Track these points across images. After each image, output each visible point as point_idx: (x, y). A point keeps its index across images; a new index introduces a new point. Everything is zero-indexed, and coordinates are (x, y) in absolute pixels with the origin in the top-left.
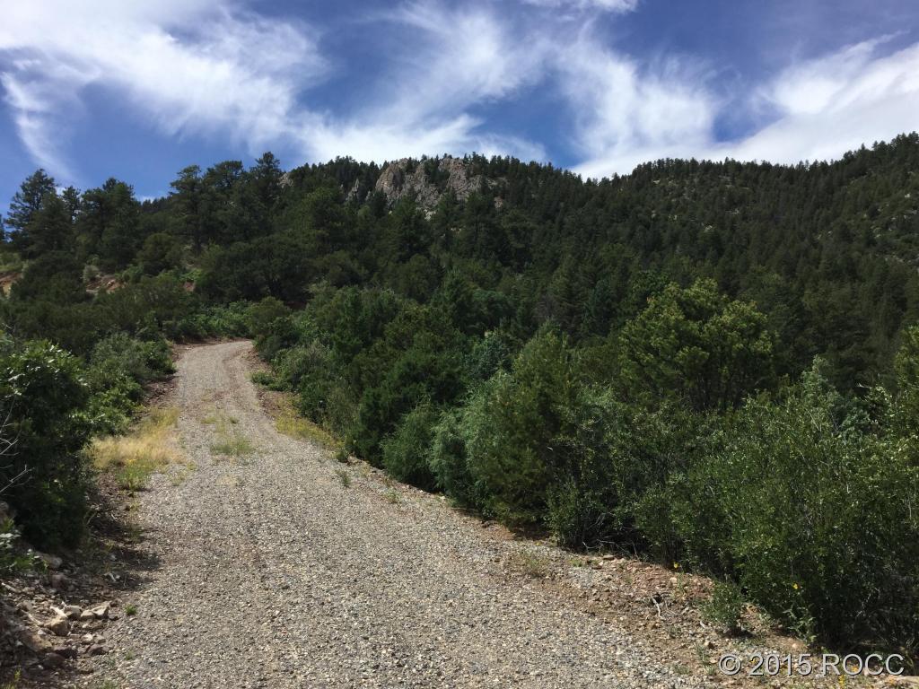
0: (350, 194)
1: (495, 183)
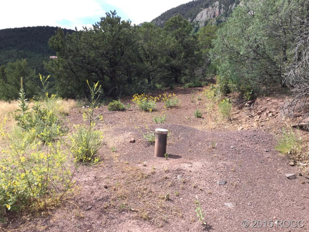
0: (233, 7)
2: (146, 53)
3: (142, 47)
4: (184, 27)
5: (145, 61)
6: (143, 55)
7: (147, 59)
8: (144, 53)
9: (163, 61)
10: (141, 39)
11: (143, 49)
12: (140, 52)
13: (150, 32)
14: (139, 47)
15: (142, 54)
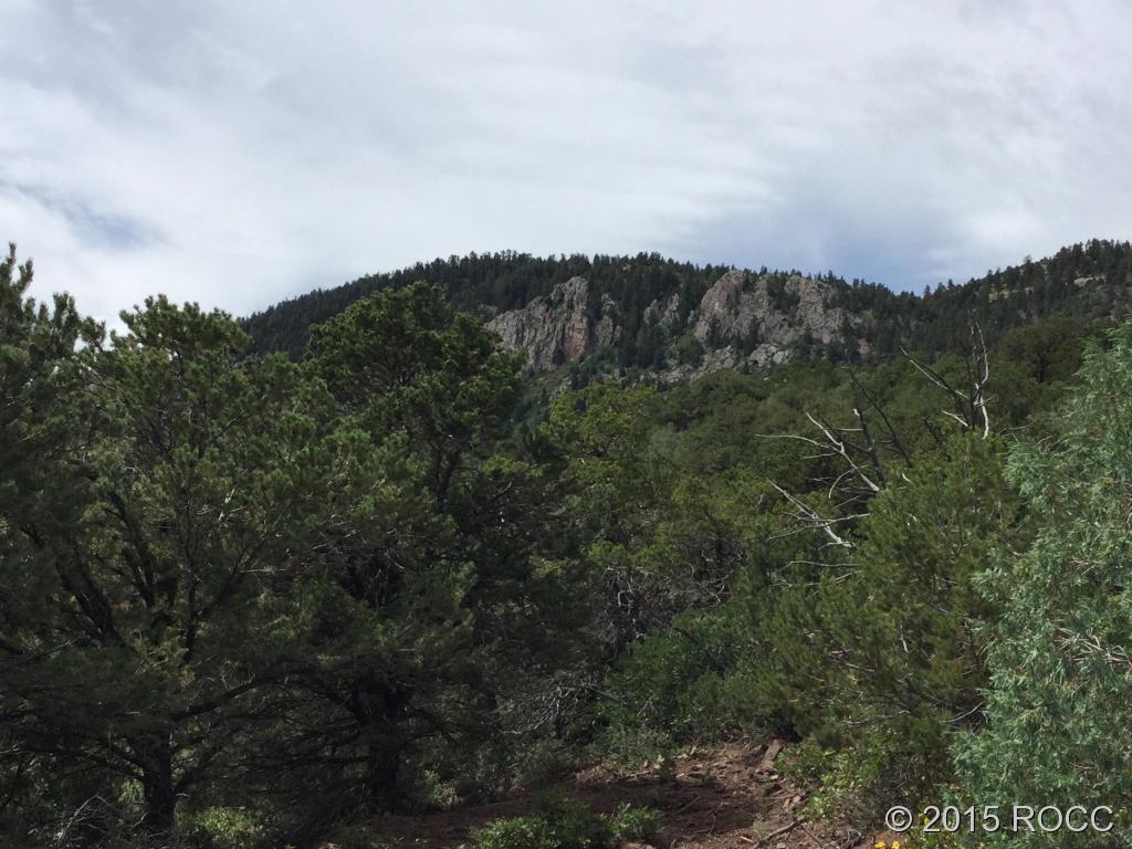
0: (667, 313)
1: (858, 320)
2: (143, 550)
3: (115, 499)
4: (465, 370)
5: (132, 618)
6: (119, 572)
7: (151, 603)
8: (126, 553)
9: (288, 628)
10: (114, 431)
11: (123, 516)
12: (97, 545)
13: (202, 378)
14: (88, 499)
15: (115, 561)
